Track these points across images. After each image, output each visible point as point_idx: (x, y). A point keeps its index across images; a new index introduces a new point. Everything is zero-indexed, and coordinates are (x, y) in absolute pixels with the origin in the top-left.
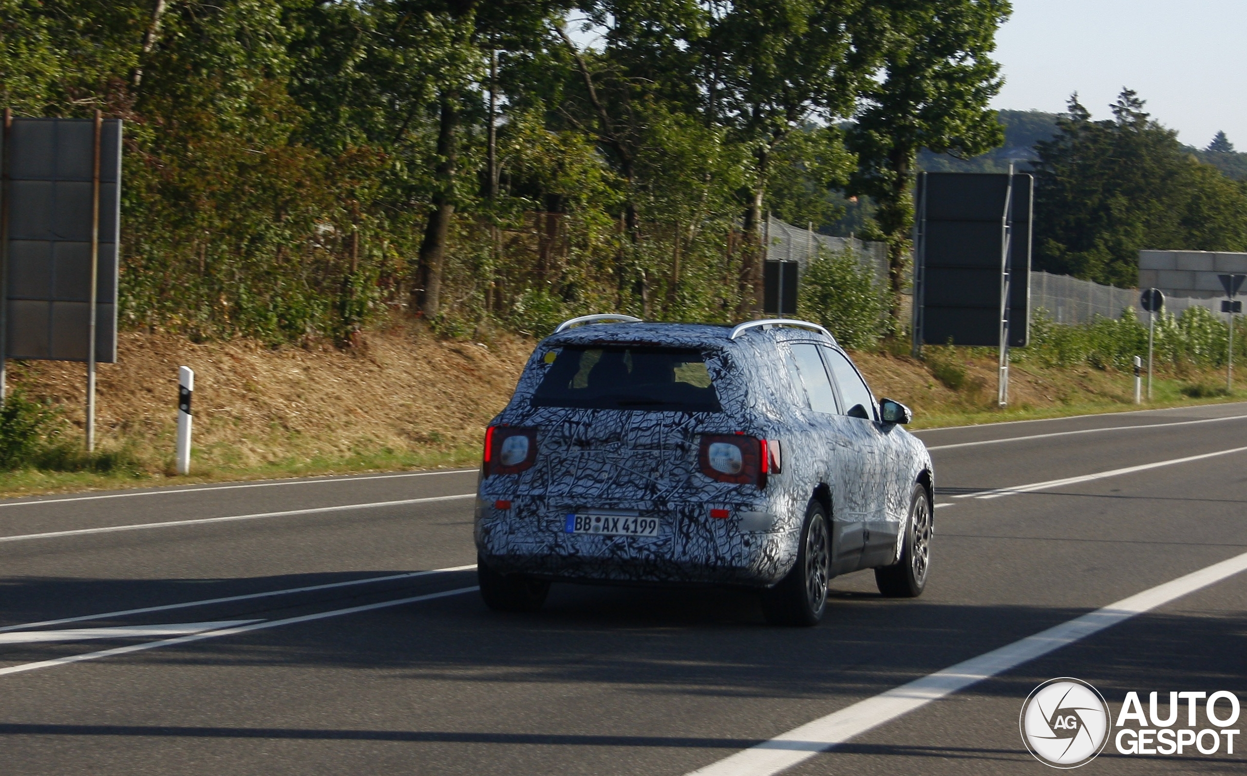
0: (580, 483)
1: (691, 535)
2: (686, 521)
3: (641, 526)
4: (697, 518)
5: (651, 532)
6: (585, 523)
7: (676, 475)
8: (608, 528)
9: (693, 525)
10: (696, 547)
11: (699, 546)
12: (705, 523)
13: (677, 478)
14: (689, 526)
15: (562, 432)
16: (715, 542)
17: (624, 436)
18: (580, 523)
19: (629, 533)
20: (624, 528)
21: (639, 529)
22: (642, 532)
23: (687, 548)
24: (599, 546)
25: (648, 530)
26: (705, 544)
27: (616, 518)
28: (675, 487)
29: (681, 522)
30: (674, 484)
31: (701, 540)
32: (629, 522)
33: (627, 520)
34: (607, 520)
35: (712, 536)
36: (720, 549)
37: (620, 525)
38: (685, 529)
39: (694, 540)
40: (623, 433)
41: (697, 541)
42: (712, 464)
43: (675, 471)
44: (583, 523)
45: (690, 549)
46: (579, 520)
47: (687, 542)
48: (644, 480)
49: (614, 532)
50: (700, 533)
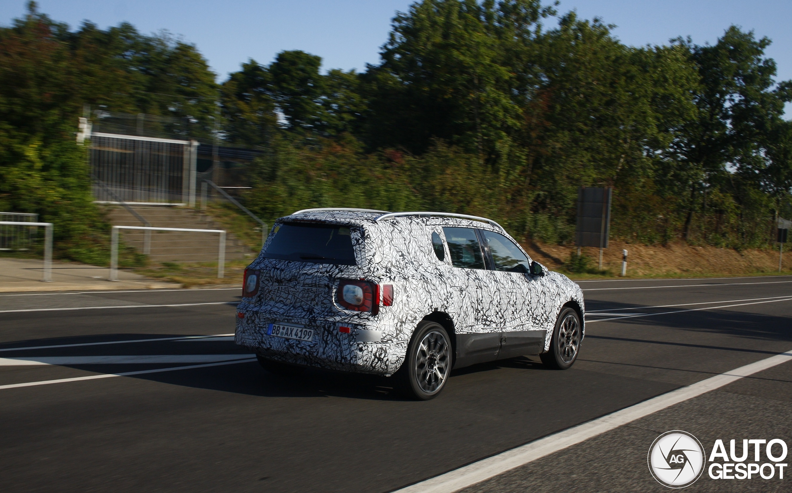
0: (277, 305)
1: (329, 342)
2: (326, 333)
3: (304, 334)
4: (332, 332)
5: (308, 339)
6: (277, 330)
7: (325, 304)
8: (287, 334)
9: (330, 335)
10: (330, 350)
11: (332, 349)
12: (336, 335)
13: (325, 306)
14: (328, 336)
15: (270, 274)
16: (341, 347)
17: (299, 278)
18: (275, 330)
19: (298, 338)
20: (295, 335)
21: (303, 336)
22: (304, 338)
23: (325, 350)
24: (282, 345)
25: (307, 337)
26: (336, 348)
27: (292, 328)
28: (323, 311)
29: (323, 334)
30: (323, 309)
31: (334, 345)
32: (298, 331)
33: (297, 330)
34: (288, 329)
35: (340, 344)
36: (344, 352)
37: (294, 333)
38: (325, 338)
39: (330, 345)
40: (298, 276)
41: (332, 346)
42: (344, 298)
43: (324, 301)
44: (276, 330)
45: (327, 351)
46: (274, 328)
47: (326, 346)
48: (308, 305)
49: (290, 337)
50: (333, 341)
